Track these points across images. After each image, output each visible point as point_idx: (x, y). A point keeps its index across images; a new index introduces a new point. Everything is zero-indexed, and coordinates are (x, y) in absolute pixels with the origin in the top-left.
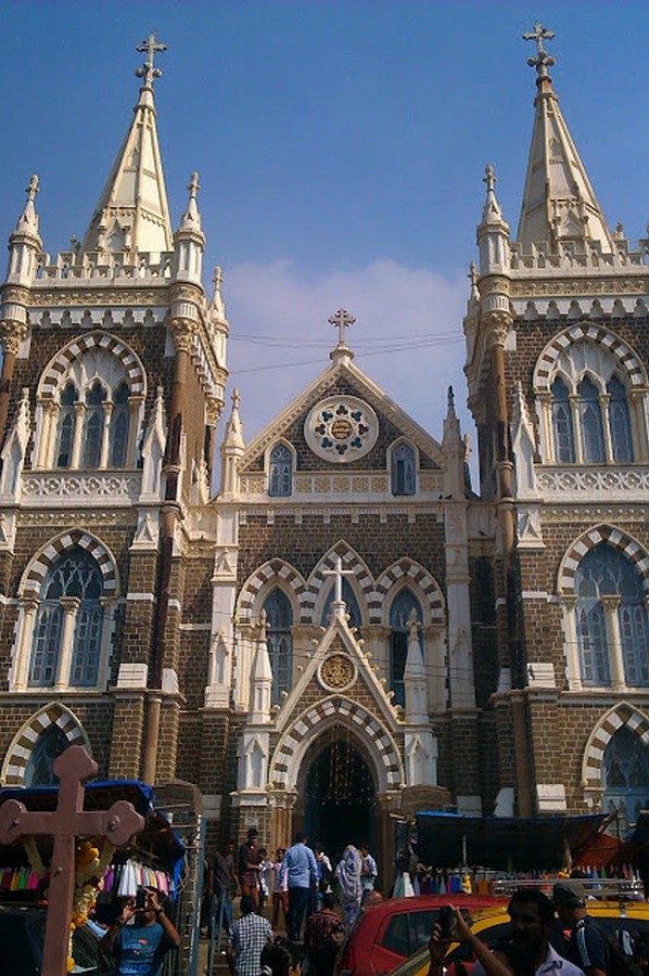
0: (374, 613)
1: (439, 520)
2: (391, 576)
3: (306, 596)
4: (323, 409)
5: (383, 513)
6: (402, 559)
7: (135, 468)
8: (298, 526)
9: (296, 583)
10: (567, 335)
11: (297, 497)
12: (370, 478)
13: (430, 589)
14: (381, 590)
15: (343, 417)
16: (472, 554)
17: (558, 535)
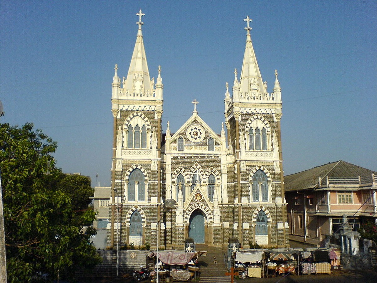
0: (205, 180)
1: (220, 158)
2: (208, 171)
3: (188, 176)
4: (191, 128)
5: (206, 156)
6: (211, 167)
7: (149, 149)
8: (185, 159)
9: (186, 173)
10: (253, 117)
11: (185, 152)
12: (203, 147)
13: (218, 175)
14: (206, 175)
15: (196, 130)
16: (227, 167)
17: (249, 168)
